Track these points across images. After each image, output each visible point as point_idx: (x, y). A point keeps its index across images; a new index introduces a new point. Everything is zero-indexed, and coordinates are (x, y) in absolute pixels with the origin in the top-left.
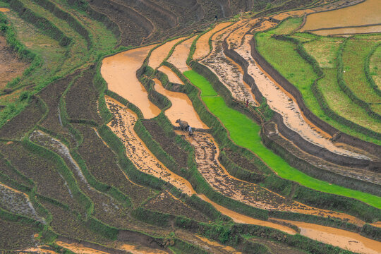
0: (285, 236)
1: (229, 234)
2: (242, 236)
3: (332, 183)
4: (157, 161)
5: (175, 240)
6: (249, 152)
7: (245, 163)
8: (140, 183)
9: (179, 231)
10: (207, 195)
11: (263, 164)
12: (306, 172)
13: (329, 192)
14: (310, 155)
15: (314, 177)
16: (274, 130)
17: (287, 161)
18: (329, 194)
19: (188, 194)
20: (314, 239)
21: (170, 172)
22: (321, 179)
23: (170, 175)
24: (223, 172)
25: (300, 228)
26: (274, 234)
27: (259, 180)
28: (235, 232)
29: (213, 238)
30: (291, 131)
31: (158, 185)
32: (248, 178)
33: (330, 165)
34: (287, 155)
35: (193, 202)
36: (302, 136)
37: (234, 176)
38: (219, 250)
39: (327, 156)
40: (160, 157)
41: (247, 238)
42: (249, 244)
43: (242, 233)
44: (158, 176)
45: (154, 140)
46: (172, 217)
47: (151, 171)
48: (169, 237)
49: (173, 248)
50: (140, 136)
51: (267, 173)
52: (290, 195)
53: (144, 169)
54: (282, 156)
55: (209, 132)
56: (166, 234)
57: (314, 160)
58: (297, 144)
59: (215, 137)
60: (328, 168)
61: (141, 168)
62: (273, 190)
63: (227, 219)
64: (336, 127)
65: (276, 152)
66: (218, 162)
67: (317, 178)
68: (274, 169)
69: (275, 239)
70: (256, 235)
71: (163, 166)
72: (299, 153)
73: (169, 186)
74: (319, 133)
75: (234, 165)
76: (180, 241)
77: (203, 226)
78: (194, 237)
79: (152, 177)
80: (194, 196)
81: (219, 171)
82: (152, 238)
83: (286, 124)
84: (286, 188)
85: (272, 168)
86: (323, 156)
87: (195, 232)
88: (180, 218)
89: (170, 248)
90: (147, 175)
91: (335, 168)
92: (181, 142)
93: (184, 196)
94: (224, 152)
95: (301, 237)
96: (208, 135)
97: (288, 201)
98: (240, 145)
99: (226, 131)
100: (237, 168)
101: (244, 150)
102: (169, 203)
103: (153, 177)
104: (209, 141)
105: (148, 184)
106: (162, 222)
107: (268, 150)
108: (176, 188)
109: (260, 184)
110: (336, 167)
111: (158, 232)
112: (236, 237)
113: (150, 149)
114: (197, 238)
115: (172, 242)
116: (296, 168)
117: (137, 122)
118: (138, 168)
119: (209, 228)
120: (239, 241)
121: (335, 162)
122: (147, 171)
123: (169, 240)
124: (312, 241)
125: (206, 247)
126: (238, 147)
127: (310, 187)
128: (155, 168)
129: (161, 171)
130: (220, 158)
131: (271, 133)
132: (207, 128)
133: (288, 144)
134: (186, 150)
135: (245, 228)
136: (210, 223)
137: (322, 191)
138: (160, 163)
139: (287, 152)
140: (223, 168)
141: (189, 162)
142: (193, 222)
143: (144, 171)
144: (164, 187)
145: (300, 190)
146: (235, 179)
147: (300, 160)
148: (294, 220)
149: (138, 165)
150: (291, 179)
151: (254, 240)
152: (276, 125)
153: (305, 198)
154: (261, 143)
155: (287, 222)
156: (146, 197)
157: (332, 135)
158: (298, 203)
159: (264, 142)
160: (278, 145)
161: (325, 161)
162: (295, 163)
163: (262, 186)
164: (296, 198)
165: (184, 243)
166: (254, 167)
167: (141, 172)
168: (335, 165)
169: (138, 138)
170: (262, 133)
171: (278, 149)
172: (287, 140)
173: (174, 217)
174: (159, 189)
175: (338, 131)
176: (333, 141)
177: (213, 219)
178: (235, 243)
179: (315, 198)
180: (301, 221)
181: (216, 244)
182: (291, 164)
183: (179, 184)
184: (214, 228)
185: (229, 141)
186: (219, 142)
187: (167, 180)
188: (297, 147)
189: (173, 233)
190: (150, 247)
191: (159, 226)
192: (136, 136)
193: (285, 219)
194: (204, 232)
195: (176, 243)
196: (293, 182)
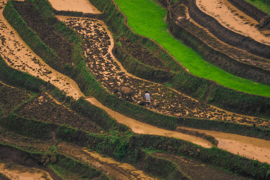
0: (199, 150)
1: (126, 147)
2: (144, 150)
3: (259, 81)
4: (33, 55)
5: (58, 156)
6: (152, 43)
7: (147, 58)
8: (12, 84)
9: (63, 145)
10: (98, 98)
11: (170, 59)
12: (225, 68)
13: (254, 93)
14: (230, 46)
15: (235, 74)
16: (184, 15)
17: (201, 54)
18: (254, 96)
19: (74, 97)
20: (235, 153)
21: (50, 69)
22: (244, 77)
23: (50, 72)
24: (118, 68)
25: (217, 139)
26: (184, 147)
27: (165, 78)
28: (134, 146)
29: (105, 153)
30: (205, 15)
31: (36, 85)
32: (151, 76)
33: (256, 59)
34: (200, 47)
35: (80, 107)
36: (220, 22)
37: (133, 74)
38: (114, 168)
39: (252, 47)
40: (37, 50)
41: (149, 153)
42: (152, 160)
43: (144, 146)
44: (35, 74)
45: (29, 28)
46: (53, 127)
47: (26, 68)
48: (50, 153)
49: (55, 166)
50: (11, 23)
51: (176, 70)
52: (204, 98)
53: (17, 65)
54: (194, 48)
55: (100, 17)
56: (46, 149)
57: (235, 52)
58: (213, 32)
59: (109, 24)
60: (253, 63)
61: (13, 64)
62: (182, 92)
63: (124, 129)
64: (263, 10)
65: (187, 43)
66: (112, 56)
67: (239, 75)
68: (184, 64)
69: (186, 154)
70: (161, 148)
71: (41, 61)
72: (216, 44)
73: (50, 87)
74: (242, 17)
75: (133, 60)
76: (63, 157)
77: (94, 138)
78: (82, 151)
79: (27, 75)
80: (81, 100)
81: (114, 68)
82: (28, 154)
83: (199, 7)
84: (200, 89)
85: (181, 64)
86: (247, 47)
87: (83, 146)
88: (64, 128)
89: (51, 167)
90: (20, 72)
91: (261, 63)
92: (64, 30)
93: (69, 99)
94: (119, 43)
95: (220, 151)
96: (100, 22)
97: (202, 105)
98: (140, 34)
99: (122, 17)
100: (137, 64)
101: (145, 40)
102: (49, 108)
103: (29, 76)
104: (101, 29)
105: (21, 85)
106: (40, 132)
107: (176, 41)
108: (58, 90)
109: (167, 83)
110: (264, 61)
111: (35, 146)
112: (136, 151)
113: (24, 40)
114: (85, 153)
115: (54, 158)
116: (212, 62)
117: (8, 4)
118: (9, 64)
119: (100, 140)
120: (140, 156)
121: (261, 54)
122: (21, 68)
123: (49, 156)
124: (232, 155)
125: (98, 165)
126: (138, 37)
127: (230, 88)
128: (31, 64)
129: (39, 68)
130: (115, 51)
131: (180, 18)
132: (97, 12)
133: (202, 33)
134: (71, 41)
135: (147, 140)
136: (101, 134)
137: (245, 92)
138: (38, 58)
139: (201, 43)
140: (119, 64)
141: (75, 55)
142: (79, 132)
143: (16, 68)
144: (43, 88)
145: (217, 91)
146: (134, 77)
147: (218, 53)
148: (209, 129)
149: (9, 60)
150: (207, 77)
151: (159, 156)
152: (187, 8)
153: (223, 102)
154: (168, 31)
155: (201, 131)
156: (20, 102)
157: (258, 20)
158: (214, 107)
159: (171, 30)
160: (189, 34)
161: (250, 54)
162: (211, 56)
163: (169, 86)
164: (211, 102)
165: (69, 159)
166: (158, 62)
167: (13, 70)
168: (262, 58)
169: (8, 26)
170: (168, 19)
171: (189, 39)
172: (200, 27)
173: (57, 126)
174: (37, 90)
175: (266, 14)
176: (260, 28)
177: (106, 129)
178: (134, 159)
179: (237, 101)
180: (218, 131)
181: (110, 161)
182: (205, 58)
183: (62, 85)
184: (108, 140)
185: (126, 29)
186: (114, 30)
187: (47, 80)
188: (213, 36)
189: (54, 147)
190: (25, 165)
191: (36, 138)
192: (6, 23)
193: (197, 128)
194: (95, 145)
195: (59, 160)
196: (208, 81)
